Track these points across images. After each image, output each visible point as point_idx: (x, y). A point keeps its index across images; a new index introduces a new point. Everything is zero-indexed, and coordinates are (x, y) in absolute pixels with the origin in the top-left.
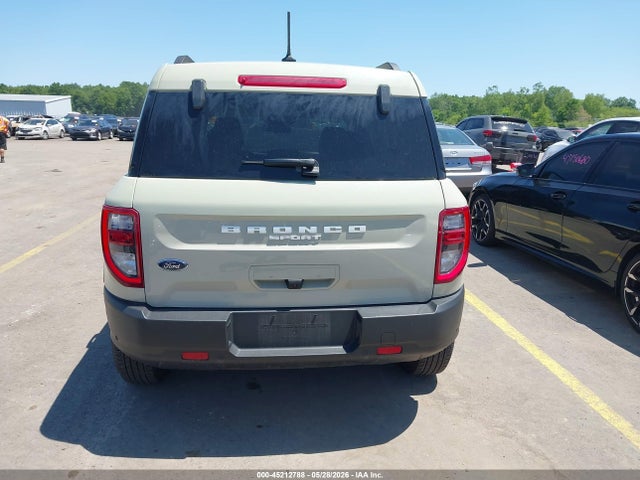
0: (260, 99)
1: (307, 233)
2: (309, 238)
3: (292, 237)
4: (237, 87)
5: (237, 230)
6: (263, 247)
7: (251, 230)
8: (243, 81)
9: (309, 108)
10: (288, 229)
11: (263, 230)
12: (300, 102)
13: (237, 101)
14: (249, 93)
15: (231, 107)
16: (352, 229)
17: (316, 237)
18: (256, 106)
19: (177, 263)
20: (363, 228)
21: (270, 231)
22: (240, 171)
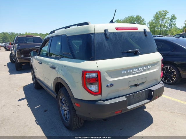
0: (122, 34)
1: (140, 70)
3: (137, 72)
4: (116, 31)
5: (125, 72)
6: (131, 76)
7: (129, 71)
8: (117, 29)
9: (133, 36)
10: (137, 69)
11: (131, 71)
12: (131, 34)
13: (117, 35)
14: (119, 32)
15: (116, 37)
18: (122, 36)
19: (112, 85)
20: (150, 66)
21: (133, 71)
22: (122, 55)
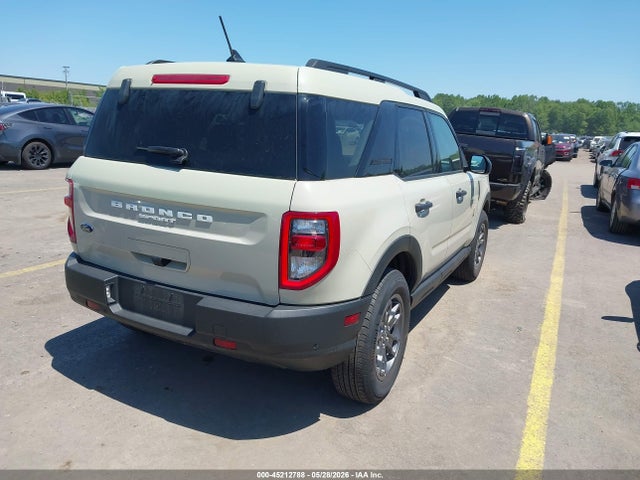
1: (165, 216)
2: (167, 220)
3: (154, 218)
5: (120, 205)
6: (135, 223)
7: (128, 207)
8: (157, 79)
10: (152, 210)
11: (135, 208)
16: (200, 217)
17: (172, 220)
19: (88, 227)
20: (210, 219)
21: (140, 210)
22: (135, 156)
